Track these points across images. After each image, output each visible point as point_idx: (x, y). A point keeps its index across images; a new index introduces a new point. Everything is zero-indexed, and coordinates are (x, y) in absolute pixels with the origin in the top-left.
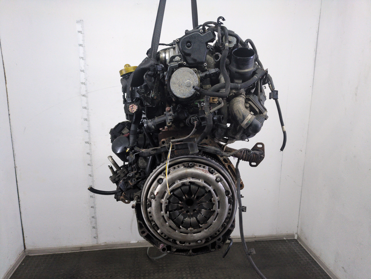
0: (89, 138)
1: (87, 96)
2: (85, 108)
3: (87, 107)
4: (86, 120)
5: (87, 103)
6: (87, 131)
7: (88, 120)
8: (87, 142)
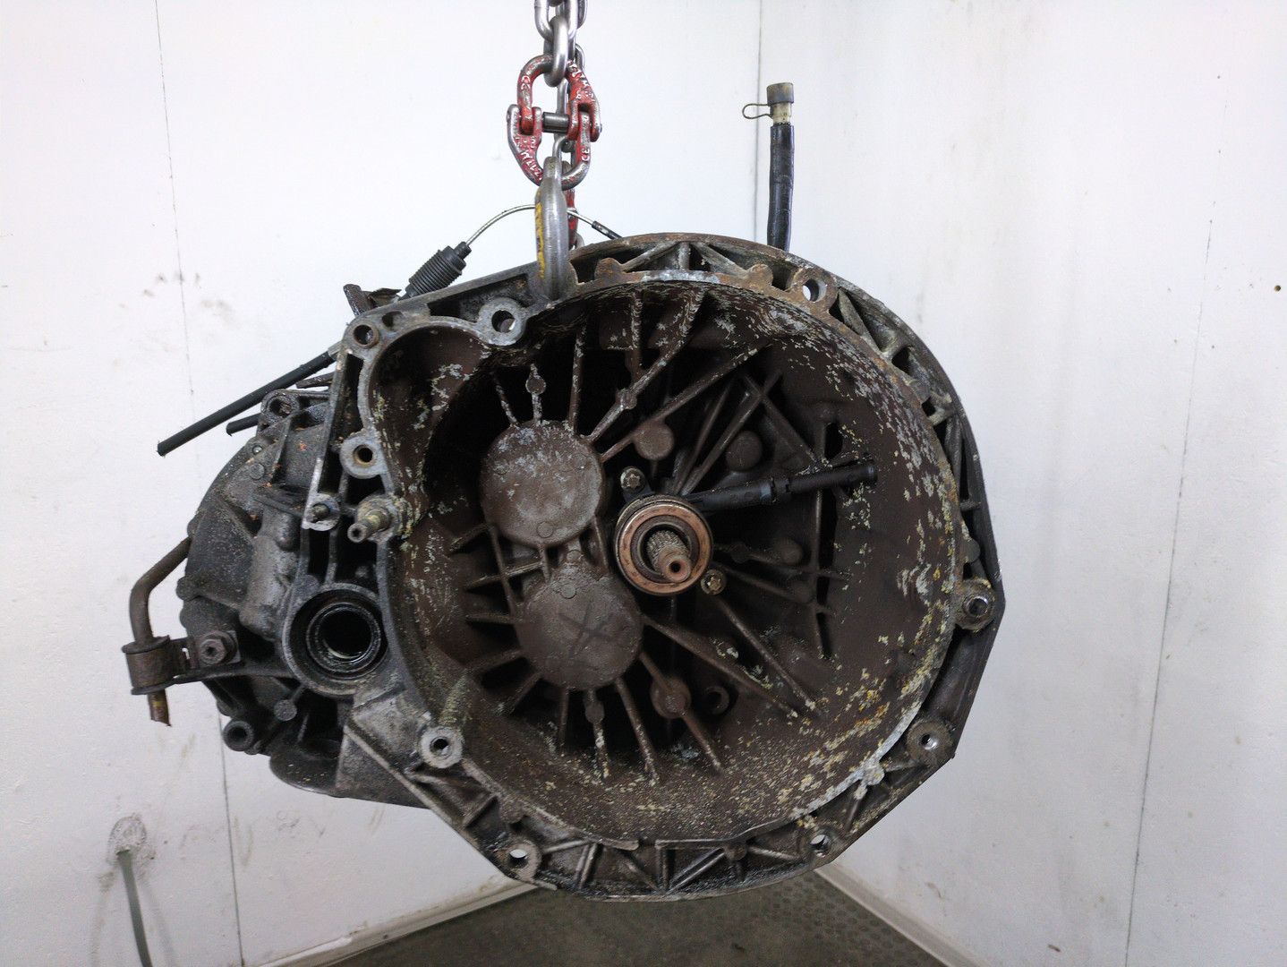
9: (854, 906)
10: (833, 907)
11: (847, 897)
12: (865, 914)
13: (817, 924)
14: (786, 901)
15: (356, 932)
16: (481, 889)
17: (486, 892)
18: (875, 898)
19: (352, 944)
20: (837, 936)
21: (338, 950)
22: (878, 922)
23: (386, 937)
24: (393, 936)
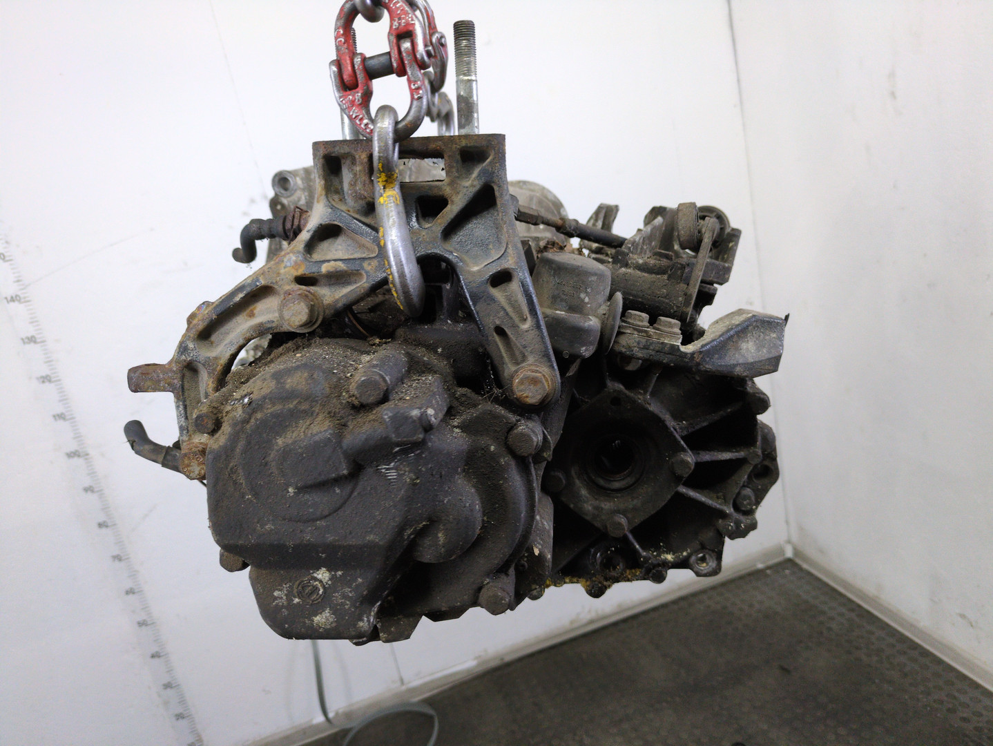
0: (78, 437)
1: (25, 298)
2: (32, 340)
3: (36, 336)
4: (46, 379)
5: (34, 321)
6: (60, 417)
7: (53, 380)
8: (72, 455)
9: (893, 633)
10: (873, 633)
11: (888, 625)
12: (903, 639)
13: (857, 648)
14: (830, 629)
15: (480, 656)
16: (572, 622)
17: (575, 625)
18: (912, 625)
19: (479, 665)
20: (875, 658)
21: (468, 670)
22: (915, 646)
23: (502, 659)
24: (508, 659)
